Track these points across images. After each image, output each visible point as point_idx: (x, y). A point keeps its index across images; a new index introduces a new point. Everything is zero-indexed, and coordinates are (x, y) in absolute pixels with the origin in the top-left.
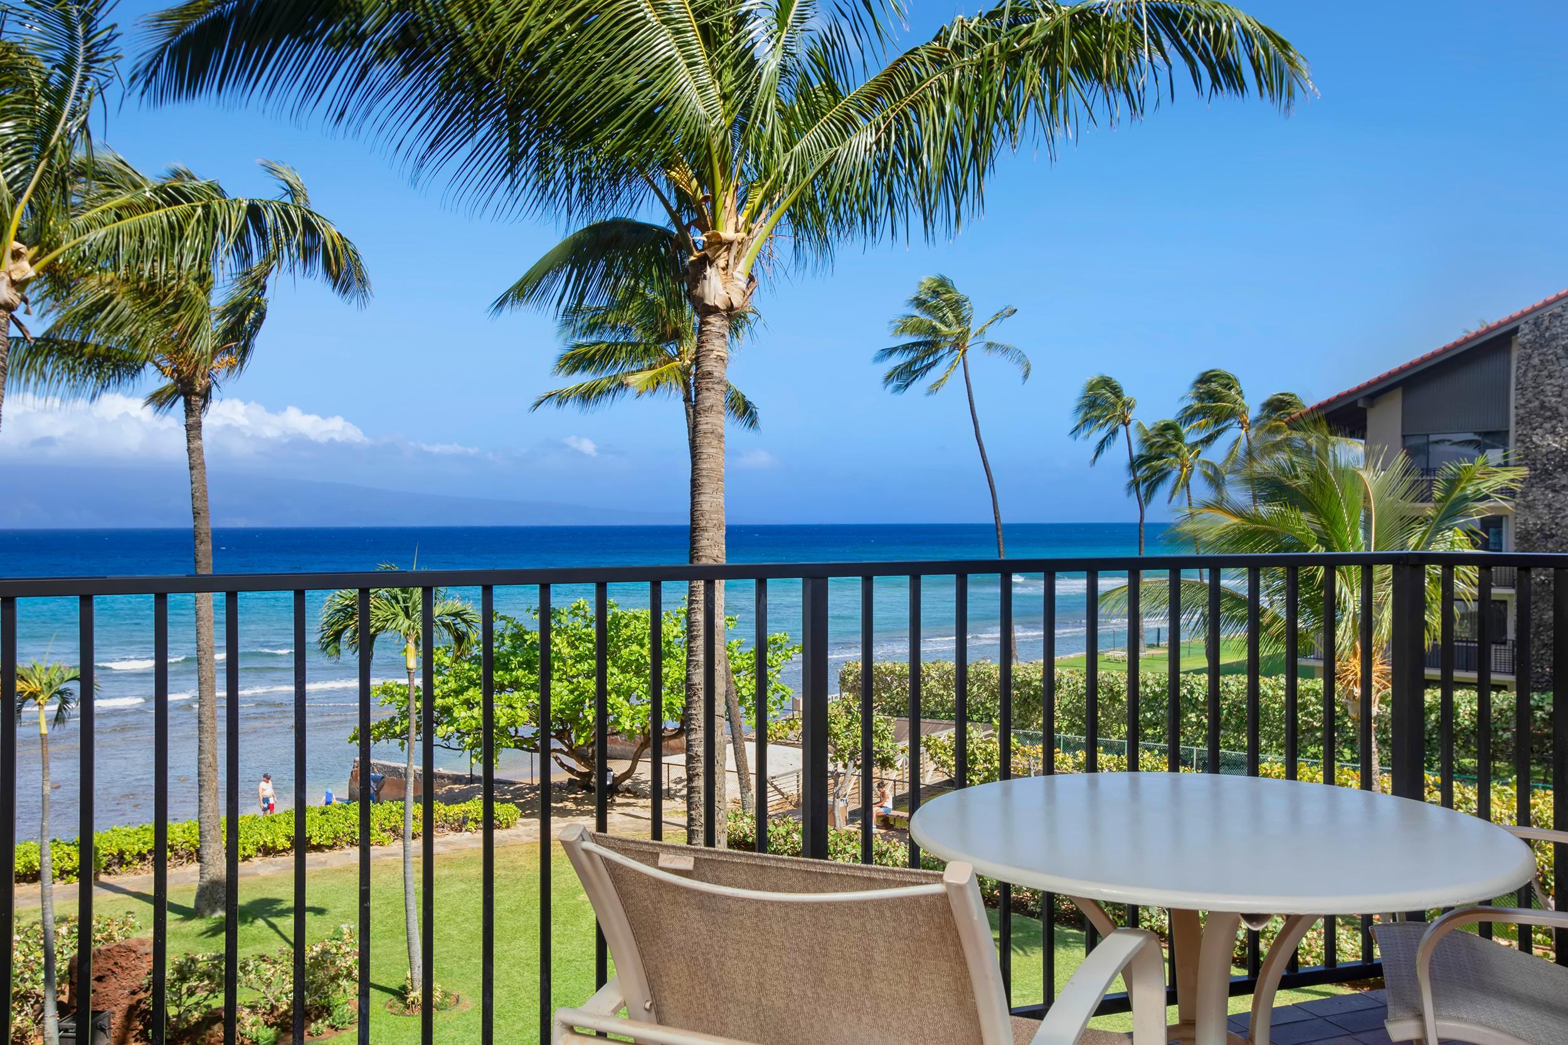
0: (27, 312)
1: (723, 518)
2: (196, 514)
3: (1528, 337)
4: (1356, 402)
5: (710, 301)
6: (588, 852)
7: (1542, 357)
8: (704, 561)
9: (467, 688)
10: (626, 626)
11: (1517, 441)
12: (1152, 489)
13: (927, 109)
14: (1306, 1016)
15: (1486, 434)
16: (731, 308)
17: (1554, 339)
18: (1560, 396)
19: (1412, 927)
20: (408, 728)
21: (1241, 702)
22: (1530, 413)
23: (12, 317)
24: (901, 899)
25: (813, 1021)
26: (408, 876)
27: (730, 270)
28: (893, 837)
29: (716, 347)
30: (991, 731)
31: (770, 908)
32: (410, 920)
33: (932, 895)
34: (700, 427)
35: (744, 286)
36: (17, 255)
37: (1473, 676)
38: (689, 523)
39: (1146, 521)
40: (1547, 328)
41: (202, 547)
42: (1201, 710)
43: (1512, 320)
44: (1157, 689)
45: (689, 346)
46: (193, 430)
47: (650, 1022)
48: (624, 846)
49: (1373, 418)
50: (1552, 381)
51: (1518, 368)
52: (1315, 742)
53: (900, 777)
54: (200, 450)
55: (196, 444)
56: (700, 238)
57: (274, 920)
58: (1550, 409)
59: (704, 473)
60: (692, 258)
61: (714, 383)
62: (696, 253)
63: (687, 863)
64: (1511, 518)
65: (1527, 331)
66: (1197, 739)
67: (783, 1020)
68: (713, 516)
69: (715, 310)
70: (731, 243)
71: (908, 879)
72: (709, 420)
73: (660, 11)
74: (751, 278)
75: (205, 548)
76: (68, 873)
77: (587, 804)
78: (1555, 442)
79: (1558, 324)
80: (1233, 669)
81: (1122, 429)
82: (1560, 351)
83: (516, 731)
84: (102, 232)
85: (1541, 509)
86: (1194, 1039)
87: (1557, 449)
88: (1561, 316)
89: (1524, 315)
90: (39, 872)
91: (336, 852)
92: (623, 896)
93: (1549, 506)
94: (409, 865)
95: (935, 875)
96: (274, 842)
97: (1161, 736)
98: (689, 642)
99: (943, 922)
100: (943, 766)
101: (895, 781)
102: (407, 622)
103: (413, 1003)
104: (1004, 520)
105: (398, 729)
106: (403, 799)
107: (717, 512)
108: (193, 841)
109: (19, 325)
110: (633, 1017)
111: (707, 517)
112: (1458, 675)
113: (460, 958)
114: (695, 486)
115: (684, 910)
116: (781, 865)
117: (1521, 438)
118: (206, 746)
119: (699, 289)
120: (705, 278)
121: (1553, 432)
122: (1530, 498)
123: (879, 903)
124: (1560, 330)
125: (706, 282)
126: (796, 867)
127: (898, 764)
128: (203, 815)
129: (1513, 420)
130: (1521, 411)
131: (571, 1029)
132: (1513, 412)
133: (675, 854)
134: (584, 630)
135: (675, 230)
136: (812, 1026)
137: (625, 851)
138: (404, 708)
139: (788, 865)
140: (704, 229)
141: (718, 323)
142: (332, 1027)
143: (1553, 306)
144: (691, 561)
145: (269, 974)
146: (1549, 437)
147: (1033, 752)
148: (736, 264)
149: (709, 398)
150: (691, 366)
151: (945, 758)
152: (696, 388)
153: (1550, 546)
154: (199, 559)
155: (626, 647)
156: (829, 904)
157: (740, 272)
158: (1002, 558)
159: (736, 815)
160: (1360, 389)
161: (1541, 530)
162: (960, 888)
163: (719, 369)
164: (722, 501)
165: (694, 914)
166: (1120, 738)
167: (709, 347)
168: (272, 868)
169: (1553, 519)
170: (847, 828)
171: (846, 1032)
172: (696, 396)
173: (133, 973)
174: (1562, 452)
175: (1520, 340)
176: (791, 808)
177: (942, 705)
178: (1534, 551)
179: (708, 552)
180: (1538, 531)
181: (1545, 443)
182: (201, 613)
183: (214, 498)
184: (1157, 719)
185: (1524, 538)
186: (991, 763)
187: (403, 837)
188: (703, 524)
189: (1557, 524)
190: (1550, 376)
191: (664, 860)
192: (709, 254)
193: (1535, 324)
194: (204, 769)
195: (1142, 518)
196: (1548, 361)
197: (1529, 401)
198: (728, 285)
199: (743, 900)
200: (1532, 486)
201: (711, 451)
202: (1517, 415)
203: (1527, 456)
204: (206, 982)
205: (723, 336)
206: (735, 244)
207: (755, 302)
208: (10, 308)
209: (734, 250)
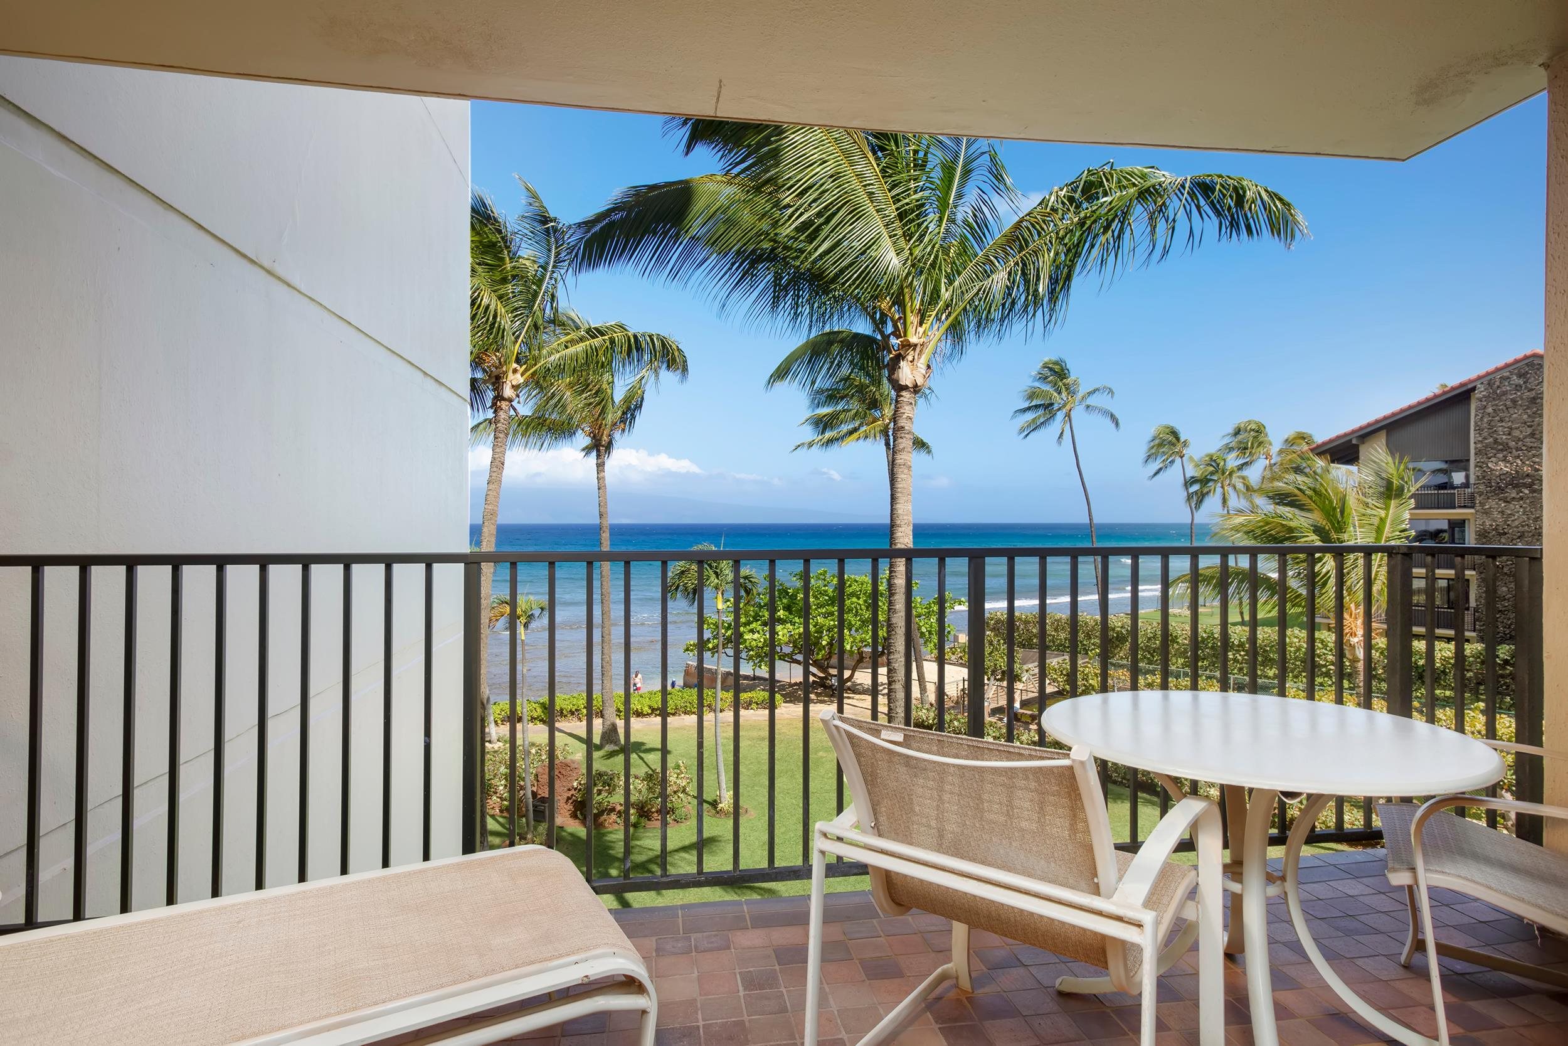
0: (519, 402)
1: (911, 519)
2: (601, 516)
3: (1483, 393)
4: (1351, 440)
5: (902, 383)
6: (836, 727)
7: (1495, 407)
8: (899, 546)
9: (752, 622)
10: (850, 586)
11: (1476, 466)
12: (1200, 502)
13: (1043, 256)
14: (1322, 864)
15: (1453, 462)
16: (916, 386)
17: (1504, 395)
18: (1509, 434)
19: (1405, 807)
20: (717, 645)
21: (1265, 646)
22: (1486, 447)
23: (512, 405)
24: (1040, 768)
25: (979, 843)
26: (718, 734)
27: (915, 362)
28: (1020, 726)
29: (906, 410)
30: (1087, 660)
31: (952, 769)
32: (719, 761)
33: (1062, 767)
34: (896, 461)
35: (924, 372)
36: (515, 371)
37: (1451, 633)
38: (889, 522)
39: (1195, 522)
40: (1498, 387)
41: (604, 535)
42: (1236, 650)
43: (1471, 381)
44: (1204, 635)
45: (888, 411)
46: (600, 466)
47: (875, 835)
48: (858, 724)
49: (1364, 451)
50: (1503, 424)
51: (1476, 415)
52: (1321, 675)
53: (1025, 688)
54: (604, 478)
55: (601, 475)
56: (894, 341)
57: (642, 755)
58: (1501, 444)
59: (899, 490)
60: (891, 356)
61: (905, 433)
62: (894, 352)
63: (899, 737)
64: (1472, 521)
65: (1483, 389)
66: (1233, 670)
67: (960, 841)
68: (905, 517)
69: (906, 388)
70: (916, 345)
71: (1045, 755)
72: (902, 457)
73: (875, 204)
74: (929, 367)
75: (606, 535)
76: (535, 719)
77: (824, 696)
78: (1506, 467)
79: (1507, 384)
80: (1268, 623)
81: (1178, 460)
82: (1508, 403)
83: (781, 649)
84: (558, 356)
85: (1496, 514)
86: (1242, 874)
87: (1507, 472)
88: (1509, 378)
89: (1479, 378)
90: (521, 717)
91: (676, 717)
92: (858, 756)
93: (1502, 512)
94: (718, 728)
95: (1064, 754)
96: (642, 710)
97: (1207, 667)
98: (890, 597)
99: (1069, 785)
100: (1054, 682)
101: (1021, 690)
102: (716, 581)
103: (721, 810)
104: (1095, 521)
105: (710, 646)
106: (715, 688)
107: (906, 515)
108: (598, 705)
109: (515, 409)
110: (864, 831)
111: (901, 518)
112: (1439, 632)
113: (747, 786)
114: (893, 498)
115: (897, 766)
116: (960, 741)
117: (1479, 464)
118: (605, 651)
119: (895, 375)
120: (899, 368)
121: (1505, 460)
122: (1487, 507)
123: (1025, 770)
124: (1508, 388)
125: (900, 370)
126: (970, 743)
127: (1024, 679)
128: (604, 691)
129: (1472, 451)
130: (1479, 446)
131: (825, 835)
132: (1472, 446)
133: (892, 731)
134: (823, 588)
135: (879, 337)
136: (979, 846)
137: (860, 728)
138: (715, 633)
139: (964, 742)
140: (898, 337)
141: (908, 396)
142: (675, 820)
143: (1502, 371)
144: (891, 546)
145: (640, 786)
146: (1502, 464)
147: (1116, 674)
148: (919, 358)
149: (902, 443)
150: (889, 423)
151: (1055, 676)
152: (894, 437)
153: (1503, 540)
154: (602, 541)
155: (849, 599)
156: (992, 768)
157: (922, 363)
158: (1095, 546)
159: (918, 708)
160: (1353, 432)
161: (1496, 529)
162: (1082, 763)
163: (908, 424)
164: (910, 508)
165: (903, 769)
166: (1178, 667)
167: (902, 411)
168: (641, 724)
169: (1505, 522)
170: (990, 719)
171: (1002, 851)
172: (894, 442)
173: (569, 779)
174: (1512, 474)
175: (1477, 396)
176: (952, 705)
177: (1054, 642)
178: (1490, 544)
179: (901, 540)
180: (1493, 530)
181: (1499, 468)
182: (603, 573)
183: (611, 507)
184: (1204, 655)
185: (1482, 535)
186: (1087, 681)
187: (715, 711)
188: (898, 522)
189: (1508, 525)
190: (1501, 421)
191: (885, 734)
192: (902, 353)
193: (1489, 384)
194: (604, 664)
195: (1193, 520)
196: (1499, 410)
197: (1485, 438)
198: (914, 372)
199: (935, 762)
200: (1488, 498)
201: (903, 476)
202: (1476, 448)
203: (1484, 477)
204: (607, 788)
205: (911, 404)
206: (919, 346)
207: (930, 383)
208: (510, 400)
209: (918, 349)
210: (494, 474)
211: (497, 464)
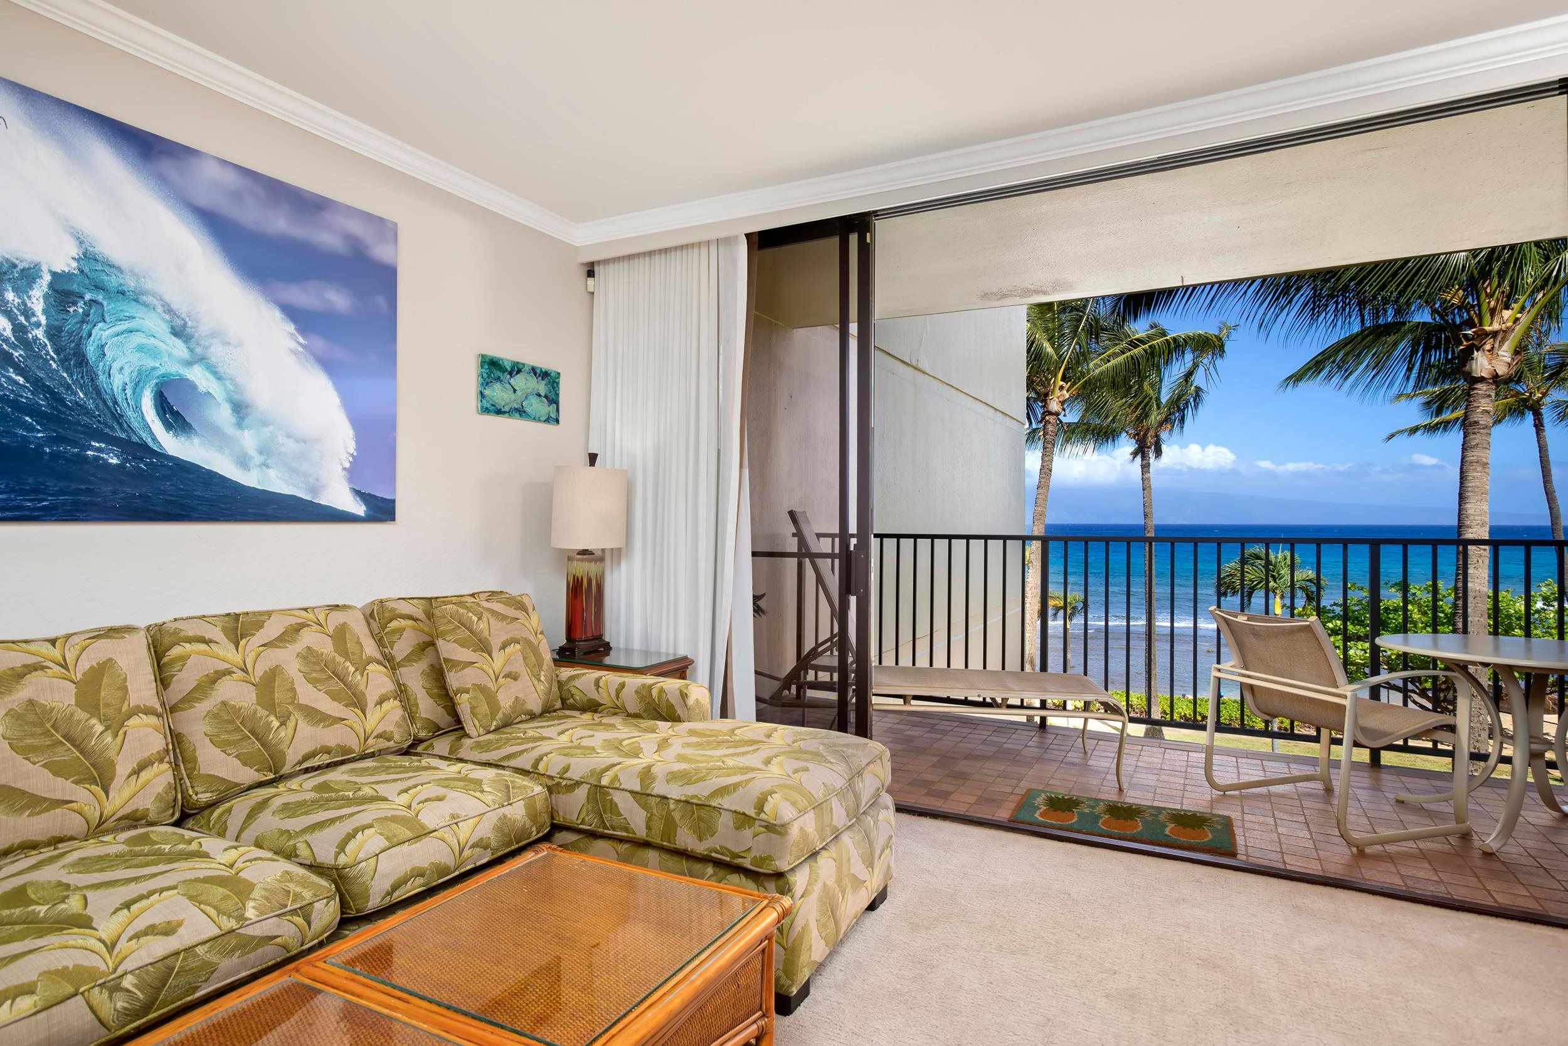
0: (1065, 415)
1: (1487, 520)
2: (1146, 516)
5: (1477, 374)
16: (1496, 376)
27: (1495, 351)
29: (1482, 404)
34: (1467, 459)
35: (1509, 360)
36: (1061, 388)
46: (1145, 467)
59: (1470, 489)
60: (1462, 347)
62: (1465, 344)
68: (1477, 518)
69: (1482, 380)
70: (1496, 333)
72: (1475, 454)
107: (1481, 516)
111: (1472, 518)
114: (1462, 498)
119: (1467, 367)
120: (1473, 359)
125: (1474, 362)
140: (1471, 327)
141: (1485, 388)
148: (1500, 346)
149: (1475, 439)
157: (1505, 351)
163: (1485, 419)
164: (1486, 507)
167: (1476, 404)
192: (1477, 342)
198: (1493, 361)
201: (1475, 474)
205: (1489, 396)
206: (1500, 333)
208: (1057, 414)
209: (1499, 338)
210: (1043, 480)
211: (1046, 470)
